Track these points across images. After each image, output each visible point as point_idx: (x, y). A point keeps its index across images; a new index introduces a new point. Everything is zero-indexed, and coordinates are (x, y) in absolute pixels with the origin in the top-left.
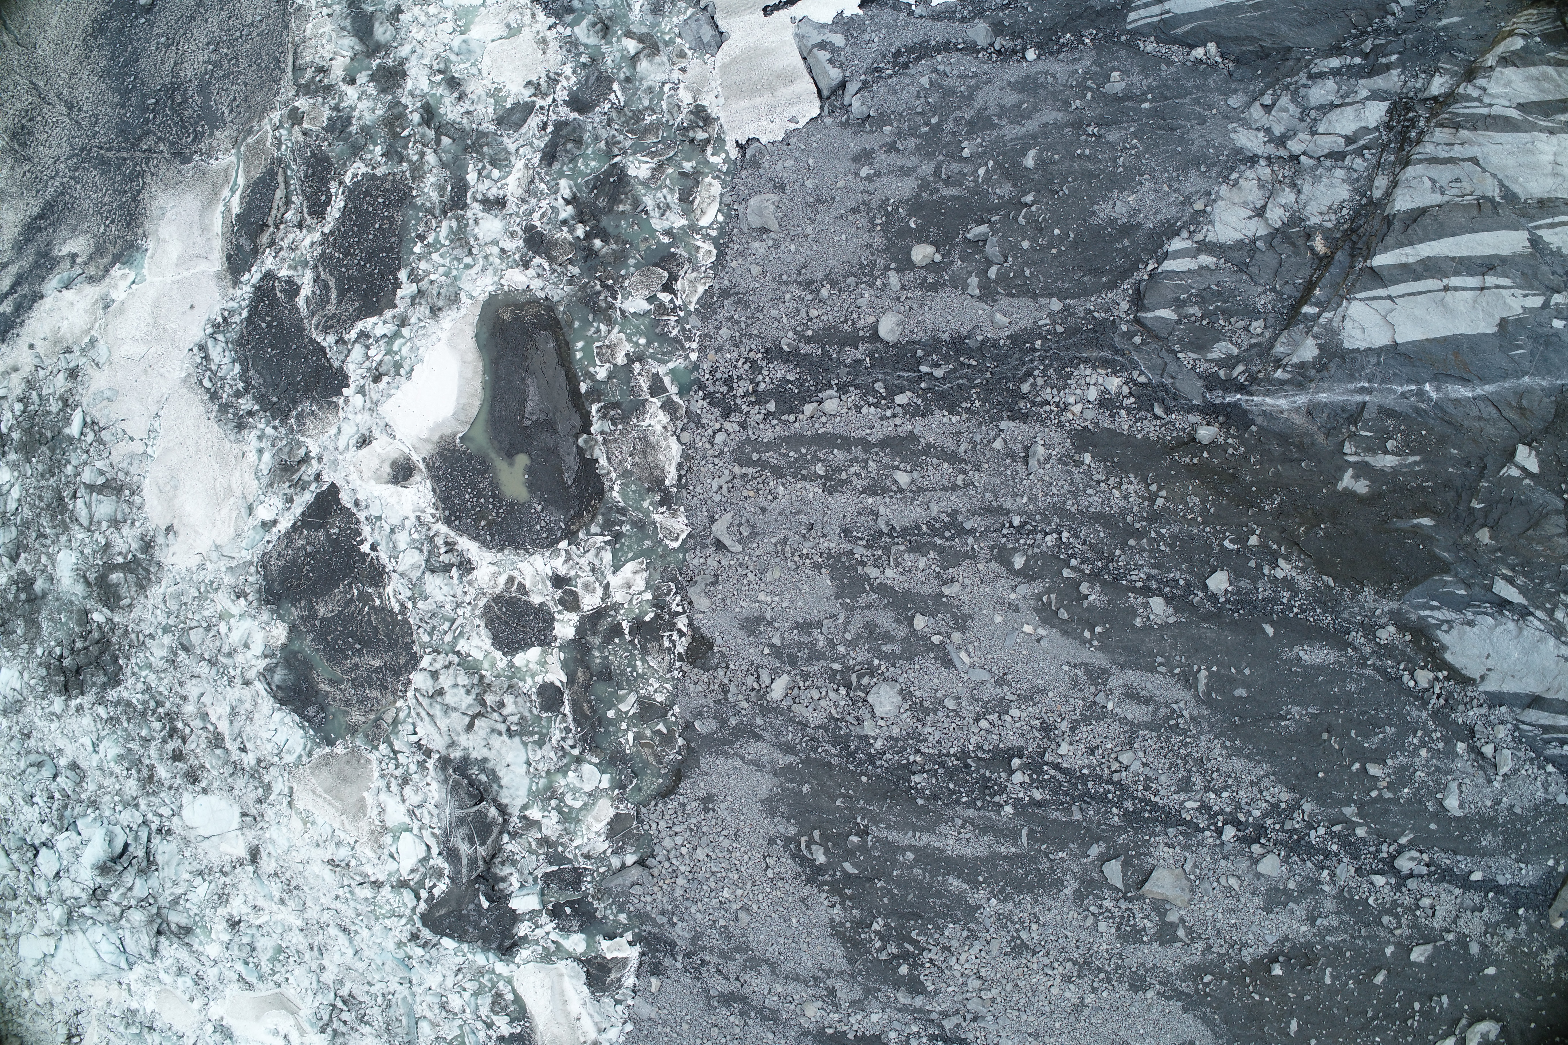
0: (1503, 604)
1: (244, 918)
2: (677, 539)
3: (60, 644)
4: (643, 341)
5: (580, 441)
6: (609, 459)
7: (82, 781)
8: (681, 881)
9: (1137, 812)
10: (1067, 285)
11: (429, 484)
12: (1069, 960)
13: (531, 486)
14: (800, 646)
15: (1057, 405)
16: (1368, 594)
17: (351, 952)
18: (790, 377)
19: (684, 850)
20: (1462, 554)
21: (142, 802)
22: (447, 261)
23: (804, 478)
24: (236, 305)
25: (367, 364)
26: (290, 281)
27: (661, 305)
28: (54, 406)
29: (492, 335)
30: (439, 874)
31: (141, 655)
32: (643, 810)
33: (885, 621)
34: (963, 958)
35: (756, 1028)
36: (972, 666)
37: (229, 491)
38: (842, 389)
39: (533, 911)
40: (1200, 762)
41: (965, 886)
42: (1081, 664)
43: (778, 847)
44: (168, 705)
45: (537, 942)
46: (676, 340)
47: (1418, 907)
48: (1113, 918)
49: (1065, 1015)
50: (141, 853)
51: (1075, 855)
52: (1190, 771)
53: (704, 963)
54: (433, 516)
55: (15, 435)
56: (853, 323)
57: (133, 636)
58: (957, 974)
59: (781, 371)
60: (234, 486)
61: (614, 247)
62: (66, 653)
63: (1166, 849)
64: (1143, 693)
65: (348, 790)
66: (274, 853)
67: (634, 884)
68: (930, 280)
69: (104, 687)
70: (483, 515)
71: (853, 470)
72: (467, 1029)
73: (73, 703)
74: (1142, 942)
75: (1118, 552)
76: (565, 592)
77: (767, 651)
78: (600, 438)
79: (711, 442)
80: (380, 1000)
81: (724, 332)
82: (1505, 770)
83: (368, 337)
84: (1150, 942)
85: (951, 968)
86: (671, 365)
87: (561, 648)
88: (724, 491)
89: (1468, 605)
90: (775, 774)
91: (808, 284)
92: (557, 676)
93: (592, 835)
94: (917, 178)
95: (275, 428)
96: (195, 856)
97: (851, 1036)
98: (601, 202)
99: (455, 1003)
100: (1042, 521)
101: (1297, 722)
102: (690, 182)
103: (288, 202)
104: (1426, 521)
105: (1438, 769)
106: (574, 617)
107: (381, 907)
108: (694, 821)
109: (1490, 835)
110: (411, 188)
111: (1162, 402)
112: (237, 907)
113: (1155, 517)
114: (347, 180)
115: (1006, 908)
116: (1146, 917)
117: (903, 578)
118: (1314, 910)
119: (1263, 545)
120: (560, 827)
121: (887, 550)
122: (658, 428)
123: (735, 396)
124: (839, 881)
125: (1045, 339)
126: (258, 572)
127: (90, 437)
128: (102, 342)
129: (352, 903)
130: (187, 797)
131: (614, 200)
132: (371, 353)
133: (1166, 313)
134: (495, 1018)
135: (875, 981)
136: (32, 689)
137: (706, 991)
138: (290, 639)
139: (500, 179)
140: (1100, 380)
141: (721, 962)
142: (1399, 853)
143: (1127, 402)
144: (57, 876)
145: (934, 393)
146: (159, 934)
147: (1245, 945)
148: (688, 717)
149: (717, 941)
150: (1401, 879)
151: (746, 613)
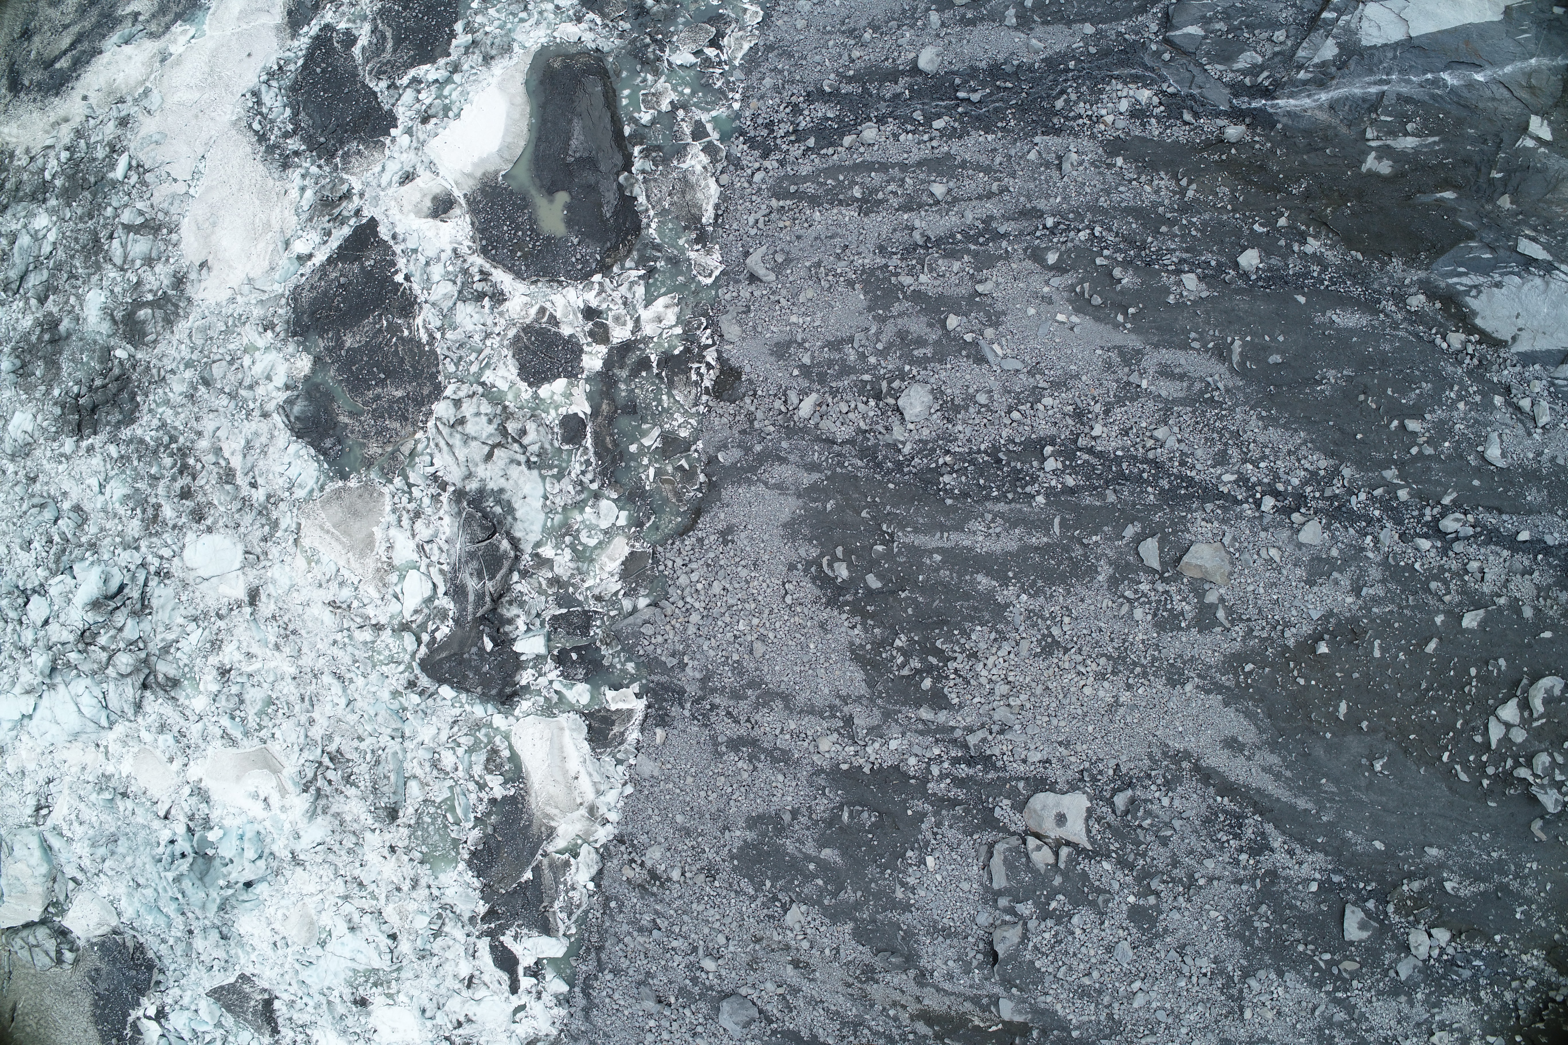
0: (1529, 262)
1: (235, 666)
2: (710, 275)
3: (78, 382)
4: (687, 91)
5: (621, 179)
6: (648, 197)
7: (83, 523)
8: (695, 618)
9: (1173, 489)
10: (1099, 10)
11: (468, 218)
12: (1102, 655)
13: (569, 222)
14: (830, 363)
15: (1090, 117)
16: (1396, 264)
17: (343, 702)
18: (830, 115)
19: (699, 586)
20: (1485, 220)
21: (143, 544)
22: (503, 16)
23: (841, 203)
24: (292, 55)
25: (417, 106)
26: (348, 32)
27: (708, 59)
29: (542, 82)
30: (443, 615)
31: (160, 391)
32: (660, 549)
33: (917, 326)
34: (990, 662)
35: (765, 771)
36: (1005, 357)
37: (268, 226)
38: (881, 121)
39: (538, 657)
40: (1237, 435)
41: (994, 583)
42: (1114, 347)
43: (798, 573)
44: (181, 440)
46: (720, 91)
47: (1467, 572)
48: (1150, 603)
49: (1099, 717)
50: (136, 595)
51: (1110, 539)
52: (1226, 444)
53: (714, 707)
54: (470, 248)
56: (894, 60)
57: (154, 371)
58: (984, 681)
59: (822, 110)
60: (273, 222)
61: (665, 6)
62: (84, 390)
63: (1203, 523)
64: (1177, 371)
65: (357, 525)
66: (274, 594)
67: (646, 622)
68: (969, 15)
69: (118, 425)
70: (519, 246)
71: (889, 189)
72: (458, 789)
73: (84, 444)
74: (1180, 629)
75: (1150, 239)
76: (596, 324)
77: (796, 372)
78: (640, 177)
79: (750, 183)
80: (369, 757)
81: (768, 82)
82: (1544, 420)
83: (420, 82)
84: (1188, 627)
85: (977, 676)
86: (714, 113)
87: (588, 380)
88: (761, 225)
89: (1495, 268)
90: (799, 496)
91: (851, 32)
92: (581, 407)
93: (605, 576)
95: (320, 167)
96: (191, 601)
97: (867, 770)
99: (448, 759)
100: (1075, 220)
101: (1333, 386)
104: (1449, 195)
105: (1476, 421)
106: (603, 349)
107: (379, 653)
108: (712, 555)
109: (1534, 489)
111: (1191, 109)
112: (229, 654)
113: (1186, 208)
115: (1036, 604)
116: (1184, 599)
117: (937, 283)
118: (1358, 579)
119: (1291, 227)
120: (572, 565)
121: (921, 261)
122: (699, 168)
123: (775, 138)
124: (861, 599)
125: (1078, 61)
126: (288, 304)
127: (134, 179)
129: (349, 649)
130: (190, 536)
132: (421, 97)
133: (1194, 30)
134: (488, 778)
135: (896, 703)
136: (44, 430)
137: (714, 738)
138: (314, 371)
140: (1131, 93)
141: (731, 703)
142: (1443, 515)
143: (1157, 111)
144: (46, 622)
145: (971, 116)
146: (145, 686)
147: (1288, 625)
148: (711, 452)
149: (729, 679)
150: (1446, 541)
151: (777, 338)
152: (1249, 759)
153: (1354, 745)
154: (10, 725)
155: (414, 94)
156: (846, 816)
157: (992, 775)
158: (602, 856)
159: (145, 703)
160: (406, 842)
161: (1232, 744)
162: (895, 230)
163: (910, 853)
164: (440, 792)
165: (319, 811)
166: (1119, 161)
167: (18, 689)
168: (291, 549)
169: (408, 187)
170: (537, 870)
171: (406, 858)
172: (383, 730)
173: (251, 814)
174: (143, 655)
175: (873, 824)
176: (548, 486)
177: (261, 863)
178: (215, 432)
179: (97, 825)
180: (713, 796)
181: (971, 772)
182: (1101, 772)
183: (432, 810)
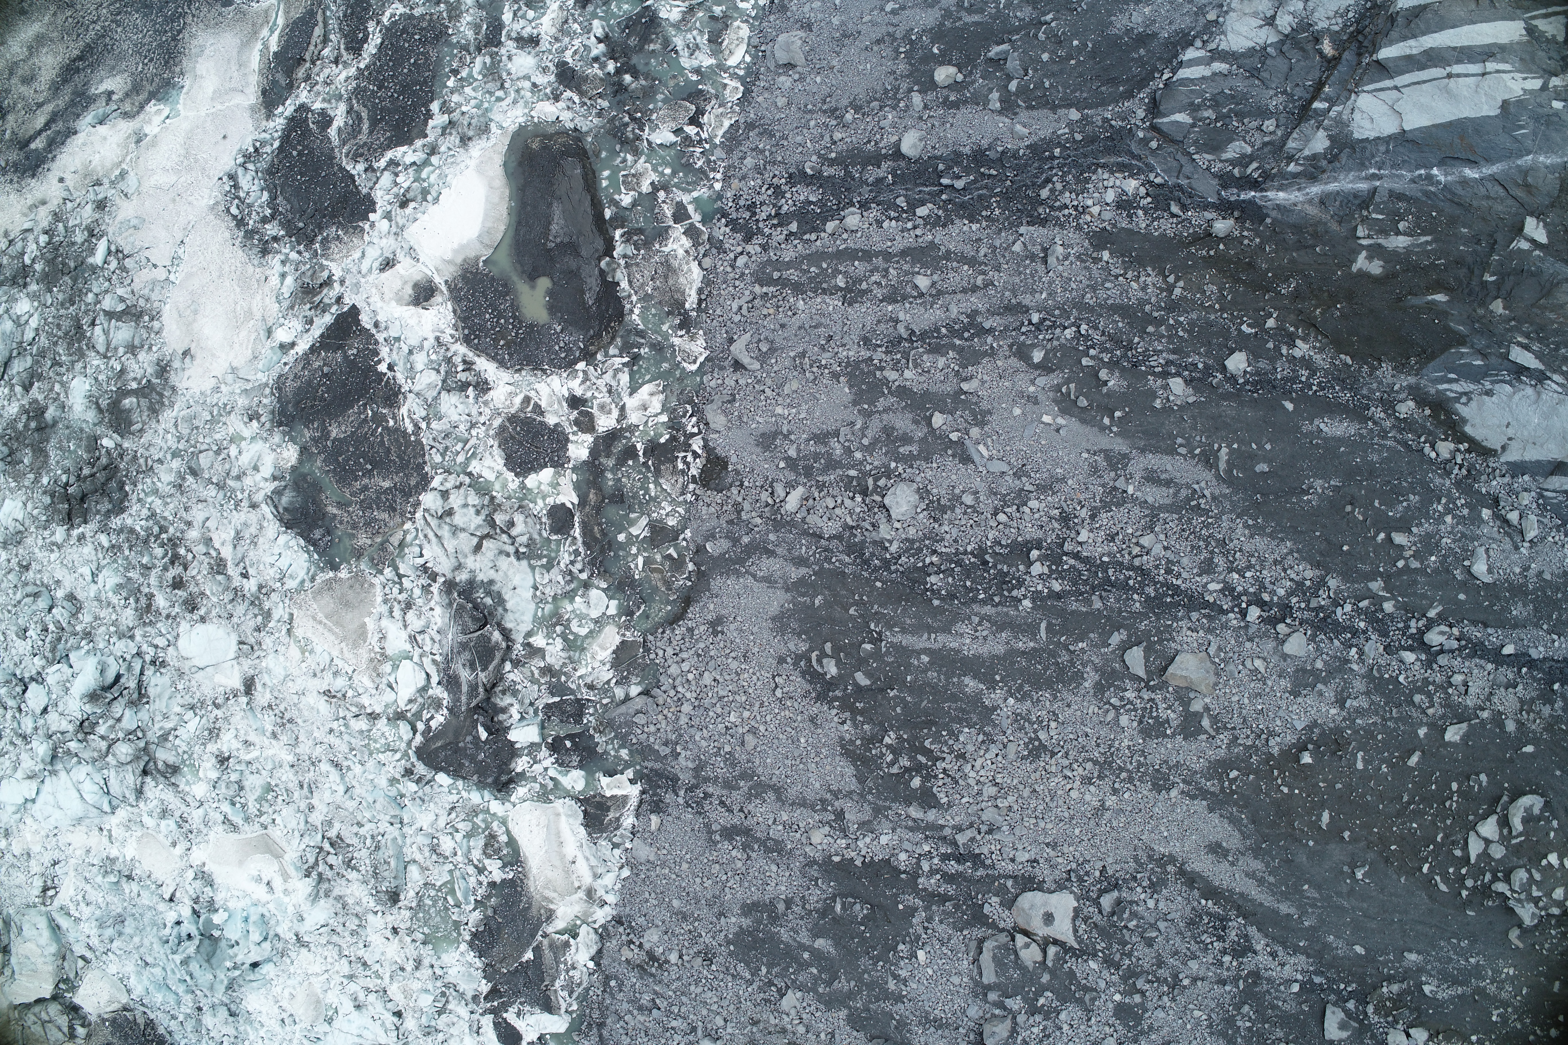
0: (1520, 371)
1: (234, 753)
2: (695, 362)
3: (67, 471)
5: (603, 264)
6: (630, 282)
8: (686, 708)
9: (1159, 597)
10: (1085, 95)
11: (450, 307)
12: (1089, 760)
13: (552, 309)
14: (816, 456)
15: (1076, 208)
16: (1386, 369)
18: (813, 198)
19: (690, 676)
20: (1477, 325)
21: (138, 633)
22: (479, 95)
23: (824, 291)
24: (268, 136)
25: (395, 190)
26: (323, 113)
27: (688, 138)
28: (79, 237)
29: (520, 164)
30: (437, 704)
31: (148, 480)
32: (650, 638)
33: (903, 423)
34: (978, 764)
35: (759, 860)
36: (991, 458)
37: (249, 314)
38: (864, 206)
39: (532, 744)
40: (1223, 543)
41: (981, 686)
42: (1101, 451)
43: (788, 666)
45: (534, 779)
47: (1451, 685)
48: (1135, 710)
49: (1085, 820)
50: (132, 684)
51: (1096, 646)
52: (1212, 552)
53: (707, 795)
54: (452, 336)
55: (38, 267)
56: (876, 143)
57: (142, 461)
58: (972, 782)
59: (804, 193)
60: (255, 309)
62: (72, 479)
63: (1189, 633)
64: (1163, 476)
65: (349, 616)
66: (269, 684)
67: (638, 712)
68: (952, 98)
69: (108, 514)
70: (502, 334)
71: (873, 279)
73: (75, 532)
74: (1166, 736)
75: (1136, 340)
76: (581, 413)
77: (782, 465)
78: (622, 262)
79: (733, 267)
81: (749, 162)
82: (1531, 535)
83: (398, 165)
84: (1174, 735)
85: (965, 777)
87: (574, 469)
88: (744, 311)
89: (1486, 375)
90: (787, 590)
91: (832, 112)
92: (569, 497)
93: (596, 664)
94: (940, 9)
95: (299, 253)
96: (187, 689)
97: (858, 863)
98: (633, 42)
99: (447, 844)
100: (1060, 316)
101: (1320, 496)
102: (720, 26)
103: (325, 40)
104: (1441, 297)
105: (1464, 535)
106: (589, 438)
107: (375, 741)
108: (702, 645)
109: (1520, 604)
110: (447, 27)
111: (1179, 201)
113: (1173, 307)
114: (385, 20)
115: (1023, 708)
116: (1169, 707)
117: (922, 379)
118: (1343, 691)
119: (1280, 328)
120: (564, 655)
121: (906, 355)
122: (681, 252)
123: (757, 221)
124: (850, 695)
125: (1064, 148)
126: (272, 394)
127: (114, 265)
128: (132, 174)
130: (184, 626)
131: (645, 39)
132: (399, 180)
133: (1182, 117)
134: (487, 862)
135: (886, 799)
136: (35, 519)
137: (708, 826)
138: (300, 461)
139: (534, 19)
140: (1118, 183)
141: (724, 792)
142: (1428, 628)
143: (1144, 202)
144: (45, 711)
145: (955, 204)
146: (145, 772)
147: (1272, 734)
148: (699, 540)
149: (721, 770)
150: (1431, 655)
151: (762, 428)
152: (1232, 864)
153: (1336, 852)
154: (14, 809)
155: (392, 177)
156: (838, 908)
157: (981, 872)
158: (601, 936)
159: (146, 788)
160: (408, 924)
161: (1216, 849)
162: (879, 322)
163: (901, 947)
164: (440, 876)
165: (322, 894)
166: (1106, 255)
167: (19, 774)
168: (285, 639)
169: (389, 273)
170: (537, 950)
171: (409, 939)
172: (381, 816)
173: (255, 897)
174: (142, 744)
175: (865, 916)
176: (537, 576)
177: (267, 945)
178: (204, 523)
179: (103, 906)
180: (708, 883)
181: (961, 868)
182: (1087, 873)
183: (433, 893)
